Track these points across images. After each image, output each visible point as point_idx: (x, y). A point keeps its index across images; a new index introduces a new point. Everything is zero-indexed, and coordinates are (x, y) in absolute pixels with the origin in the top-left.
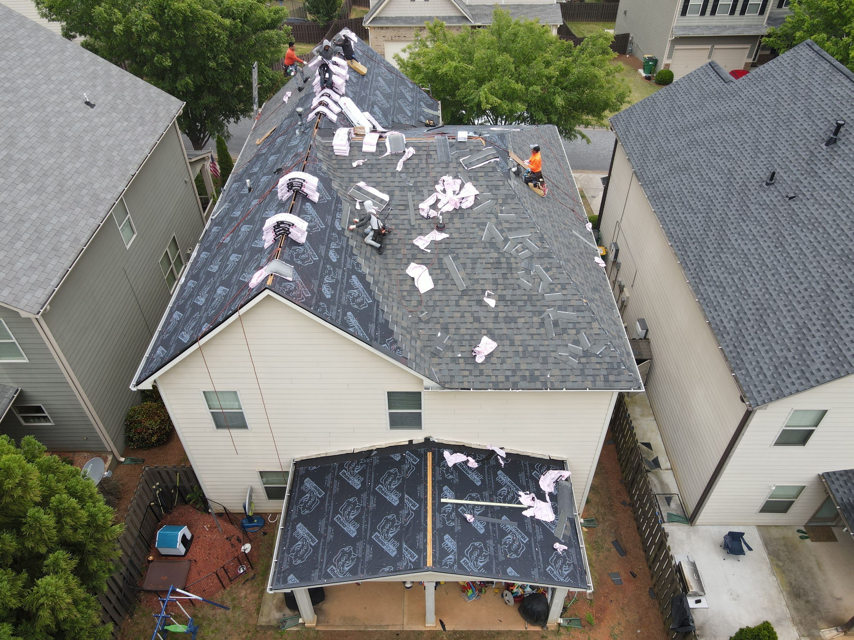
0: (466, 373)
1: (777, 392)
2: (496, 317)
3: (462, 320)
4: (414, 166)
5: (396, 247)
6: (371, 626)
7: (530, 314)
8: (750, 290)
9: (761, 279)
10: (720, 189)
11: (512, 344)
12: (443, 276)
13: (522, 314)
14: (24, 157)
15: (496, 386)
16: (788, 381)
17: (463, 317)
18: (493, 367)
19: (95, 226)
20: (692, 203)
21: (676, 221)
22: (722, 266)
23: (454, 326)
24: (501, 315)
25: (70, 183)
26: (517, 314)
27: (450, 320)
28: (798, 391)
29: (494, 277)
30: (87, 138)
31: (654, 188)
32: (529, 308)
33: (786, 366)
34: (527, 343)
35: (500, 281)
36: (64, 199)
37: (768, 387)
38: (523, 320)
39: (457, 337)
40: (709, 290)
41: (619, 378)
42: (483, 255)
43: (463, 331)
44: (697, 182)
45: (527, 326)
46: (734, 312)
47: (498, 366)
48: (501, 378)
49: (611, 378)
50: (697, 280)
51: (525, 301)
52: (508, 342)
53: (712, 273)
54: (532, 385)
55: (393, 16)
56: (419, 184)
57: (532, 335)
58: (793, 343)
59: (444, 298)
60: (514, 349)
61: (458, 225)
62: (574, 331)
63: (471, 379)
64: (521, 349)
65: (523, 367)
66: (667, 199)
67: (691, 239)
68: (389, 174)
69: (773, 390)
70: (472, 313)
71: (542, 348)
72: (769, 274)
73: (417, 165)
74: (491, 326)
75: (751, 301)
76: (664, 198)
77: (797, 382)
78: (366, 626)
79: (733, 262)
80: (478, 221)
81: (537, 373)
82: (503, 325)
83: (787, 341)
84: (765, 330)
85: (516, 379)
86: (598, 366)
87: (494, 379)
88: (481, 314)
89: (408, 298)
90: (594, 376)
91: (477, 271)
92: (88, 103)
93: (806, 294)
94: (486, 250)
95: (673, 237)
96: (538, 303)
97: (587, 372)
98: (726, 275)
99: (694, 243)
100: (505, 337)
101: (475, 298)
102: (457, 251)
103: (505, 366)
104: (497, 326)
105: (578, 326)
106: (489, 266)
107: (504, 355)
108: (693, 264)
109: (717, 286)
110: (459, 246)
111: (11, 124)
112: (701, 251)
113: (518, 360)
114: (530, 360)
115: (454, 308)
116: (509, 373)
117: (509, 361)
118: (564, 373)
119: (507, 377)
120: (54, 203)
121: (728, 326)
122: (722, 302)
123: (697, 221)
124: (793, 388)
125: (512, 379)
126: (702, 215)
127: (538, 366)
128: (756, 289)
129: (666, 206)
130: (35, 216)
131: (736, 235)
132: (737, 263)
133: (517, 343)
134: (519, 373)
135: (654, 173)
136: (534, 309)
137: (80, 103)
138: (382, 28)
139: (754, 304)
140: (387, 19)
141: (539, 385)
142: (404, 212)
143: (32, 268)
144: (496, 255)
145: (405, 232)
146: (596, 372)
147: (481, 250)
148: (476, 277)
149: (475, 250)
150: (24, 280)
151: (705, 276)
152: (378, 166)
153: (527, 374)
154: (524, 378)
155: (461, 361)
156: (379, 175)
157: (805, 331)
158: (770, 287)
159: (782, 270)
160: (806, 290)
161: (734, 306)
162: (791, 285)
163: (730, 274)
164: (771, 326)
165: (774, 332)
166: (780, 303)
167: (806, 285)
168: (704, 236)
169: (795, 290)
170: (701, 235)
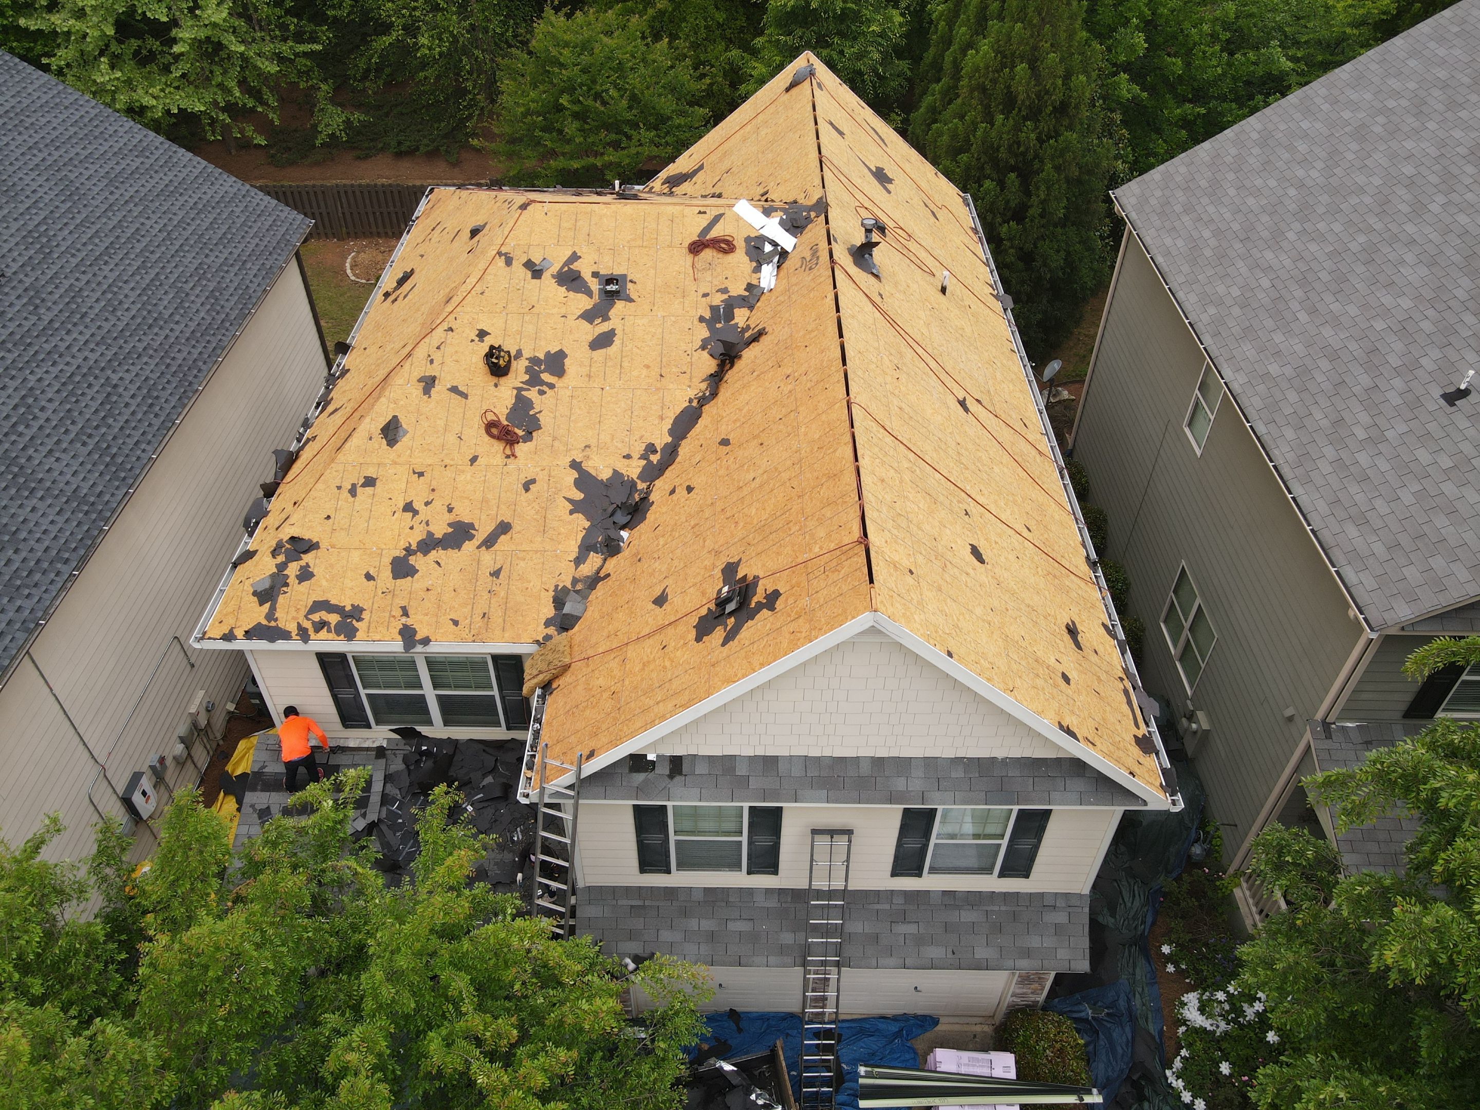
8: (193, 266)
10: (33, 379)
20: (95, 405)
21: (151, 405)
22: (183, 308)
31: (100, 494)
37: (282, 215)
40: (228, 305)
44: (36, 425)
46: (234, 270)
50: (228, 324)
53: (202, 314)
58: (222, 211)
66: (114, 450)
67: (168, 366)
69: (282, 211)
72: (154, 258)
75: (206, 260)
76: (114, 457)
79: (167, 299)
83: (224, 217)
84: (229, 236)
93: (154, 217)
95: (185, 392)
98: (192, 298)
99: (173, 359)
108: (209, 342)
109: (217, 299)
112: (180, 344)
121: (255, 268)
122: (233, 286)
123: (128, 376)
126: (113, 376)
128: (186, 261)
129: (131, 442)
131: (119, 313)
132: (166, 293)
135: (60, 520)
139: (207, 256)
151: (213, 319)
157: (200, 206)
158: (173, 249)
159: (139, 247)
160: (148, 218)
161: (227, 272)
162: (154, 232)
163: (187, 295)
164: (220, 233)
165: (224, 228)
166: (186, 234)
167: (142, 220)
168: (151, 352)
169: (157, 227)
170: (151, 357)
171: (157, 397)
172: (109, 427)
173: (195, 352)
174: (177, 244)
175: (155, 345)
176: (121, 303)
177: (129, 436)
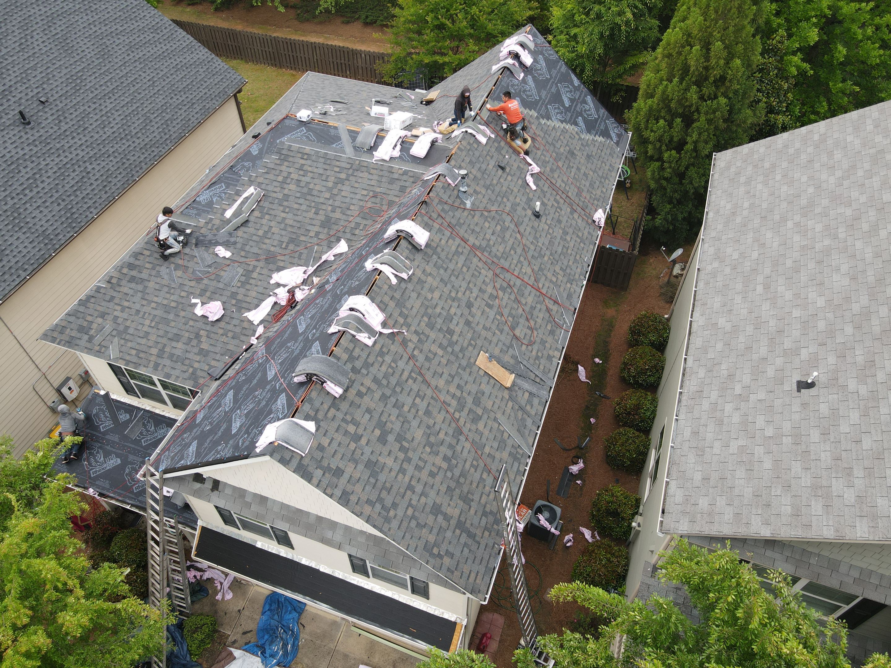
1: (229, 71)
8: (160, 104)
10: (43, 164)
16: (219, 67)
20: (73, 182)
21: (105, 186)
22: (145, 129)
31: (57, 235)
37: (228, 75)
40: (173, 130)
44: (36, 190)
46: (185, 108)
50: (168, 142)
53: (155, 134)
66: (74, 210)
67: (123, 164)
72: (139, 97)
75: (170, 101)
76: (73, 214)
79: (138, 123)
84: (190, 87)
93: (148, 72)
95: (128, 180)
98: (153, 124)
99: (128, 160)
108: (153, 151)
109: (168, 126)
112: (135, 151)
121: (199, 108)
122: (181, 118)
123: (98, 168)
126: (89, 167)
128: (158, 100)
131: (106, 129)
132: (138, 119)
135: (30, 246)
139: (172, 98)
151: (161, 137)
157: (179, 67)
158: (152, 92)
159: (133, 89)
160: (144, 72)
161: (180, 109)
162: (145, 81)
163: (151, 121)
164: (185, 84)
165: (189, 81)
166: (164, 84)
167: (140, 73)
168: (116, 154)
169: (148, 78)
170: (115, 157)
171: (110, 182)
172: (77, 196)
173: (143, 157)
174: (156, 89)
175: (120, 150)
176: (110, 123)
177: (86, 203)
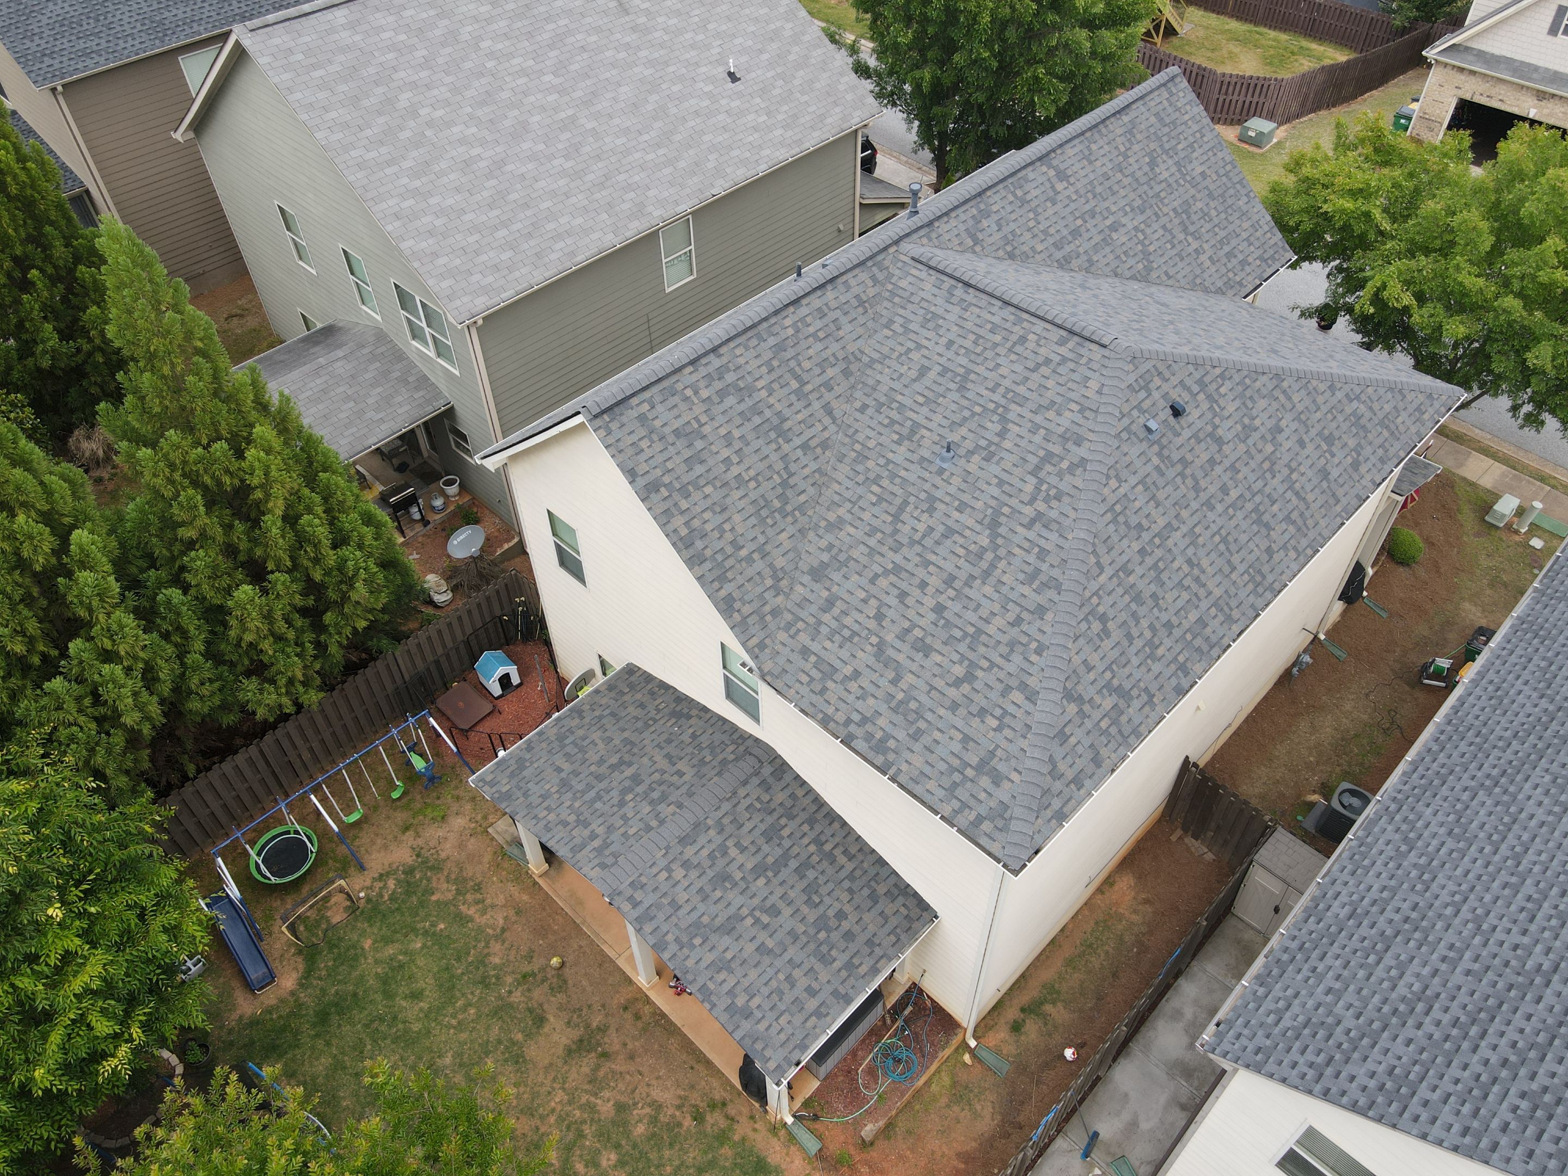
0: (805, 679)
1: (1259, 1057)
2: (908, 631)
3: (860, 606)
4: (989, 345)
5: (866, 453)
6: (589, 926)
7: (956, 657)
8: (1441, 879)
9: (1479, 877)
11: (894, 682)
12: (888, 530)
13: (945, 650)
14: (589, 126)
15: (825, 722)
16: (1294, 1055)
17: (865, 601)
18: (844, 695)
19: (609, 244)
22: (1457, 812)
23: (844, 607)
24: (918, 633)
25: (621, 178)
26: (938, 645)
27: (846, 596)
28: (1284, 1081)
29: (956, 572)
30: (692, 123)
32: (962, 648)
33: (1321, 1034)
34: (915, 693)
35: (957, 584)
36: (598, 196)
37: (1260, 1040)
38: (939, 659)
39: (834, 624)
41: (997, 835)
42: (967, 533)
43: (848, 621)
45: (937, 670)
46: (1374, 894)
47: (850, 698)
48: (840, 716)
49: (986, 826)
51: (966, 634)
52: (891, 675)
53: (1429, 811)
54: (871, 755)
55: (1497, 52)
56: (972, 376)
57: (933, 688)
58: (1379, 1010)
59: (864, 560)
60: (892, 690)
61: (972, 467)
62: (994, 723)
63: (804, 690)
64: (900, 696)
65: (881, 722)
67: (1478, 735)
68: (943, 341)
69: (1258, 1051)
70: (882, 604)
71: (929, 716)
72: (1503, 876)
73: (996, 345)
74: (890, 638)
75: (1418, 899)
77: (1302, 1068)
78: (584, 922)
79: (1480, 819)
80: (1005, 476)
81: (891, 744)
82: (906, 648)
83: (1376, 999)
85: (859, 732)
86: (983, 796)
87: (830, 711)
88: (890, 613)
89: (821, 532)
90: (965, 805)
91: (939, 550)
92: (731, 75)
93: (1506, 952)
94: (978, 528)
96: (982, 650)
97: (959, 792)
98: (1442, 831)
99: (1471, 744)
100: (894, 665)
101: (904, 586)
102: (938, 505)
103: (859, 705)
104: (898, 644)
105: (1007, 720)
106: (961, 552)
107: (871, 688)
109: (1406, 838)
110: (947, 499)
111: (608, 75)
112: (1462, 764)
113: (883, 708)
114: (898, 719)
115: (864, 582)
116: (856, 717)
117: (871, 701)
118: (927, 770)
119: (849, 721)
120: (580, 197)
122: (1377, 868)
124: (1285, 1070)
125: (852, 728)
126: (1547, 706)
127: (901, 735)
128: (1451, 887)
130: (548, 204)
131: (1548, 778)
132: (1483, 825)
133: (903, 685)
134: (869, 727)
136: (971, 655)
137: (721, 72)
138: (1461, 70)
139: (1414, 907)
140: (1481, 55)
141: (879, 760)
142: (917, 408)
143: (496, 268)
144: (985, 542)
145: (896, 437)
146: (972, 803)
147: (970, 522)
148: (933, 558)
149: (963, 518)
150: (477, 277)
152: (941, 322)
153: (879, 735)
154: (869, 737)
155: (813, 659)
156: (931, 334)
157: (1420, 1007)
158: (1472, 900)
159: (1528, 888)
160: (1516, 947)
161: (1384, 888)
162: (1505, 923)
163: (1450, 833)
164: (1388, 960)
165: (1380, 972)
166: (1450, 937)
167: (1526, 940)
168: (1501, 744)
169: (1499, 935)
170: (1500, 738)
172: (1544, 659)
174: (1465, 912)
176: (1547, 793)
